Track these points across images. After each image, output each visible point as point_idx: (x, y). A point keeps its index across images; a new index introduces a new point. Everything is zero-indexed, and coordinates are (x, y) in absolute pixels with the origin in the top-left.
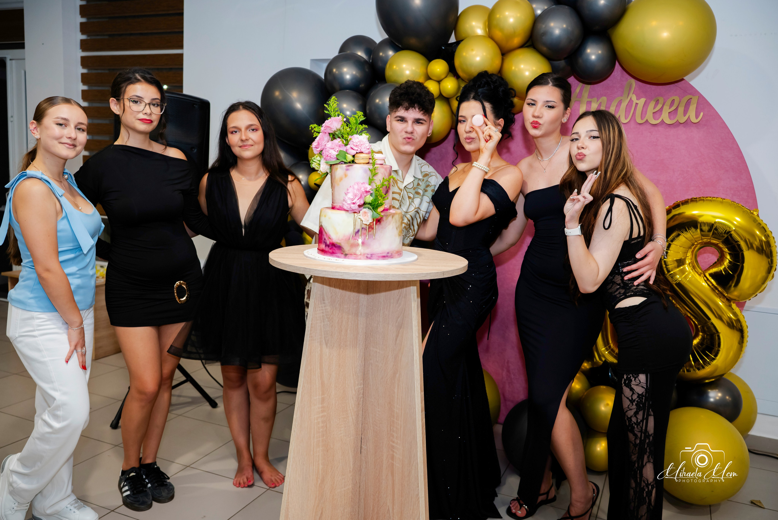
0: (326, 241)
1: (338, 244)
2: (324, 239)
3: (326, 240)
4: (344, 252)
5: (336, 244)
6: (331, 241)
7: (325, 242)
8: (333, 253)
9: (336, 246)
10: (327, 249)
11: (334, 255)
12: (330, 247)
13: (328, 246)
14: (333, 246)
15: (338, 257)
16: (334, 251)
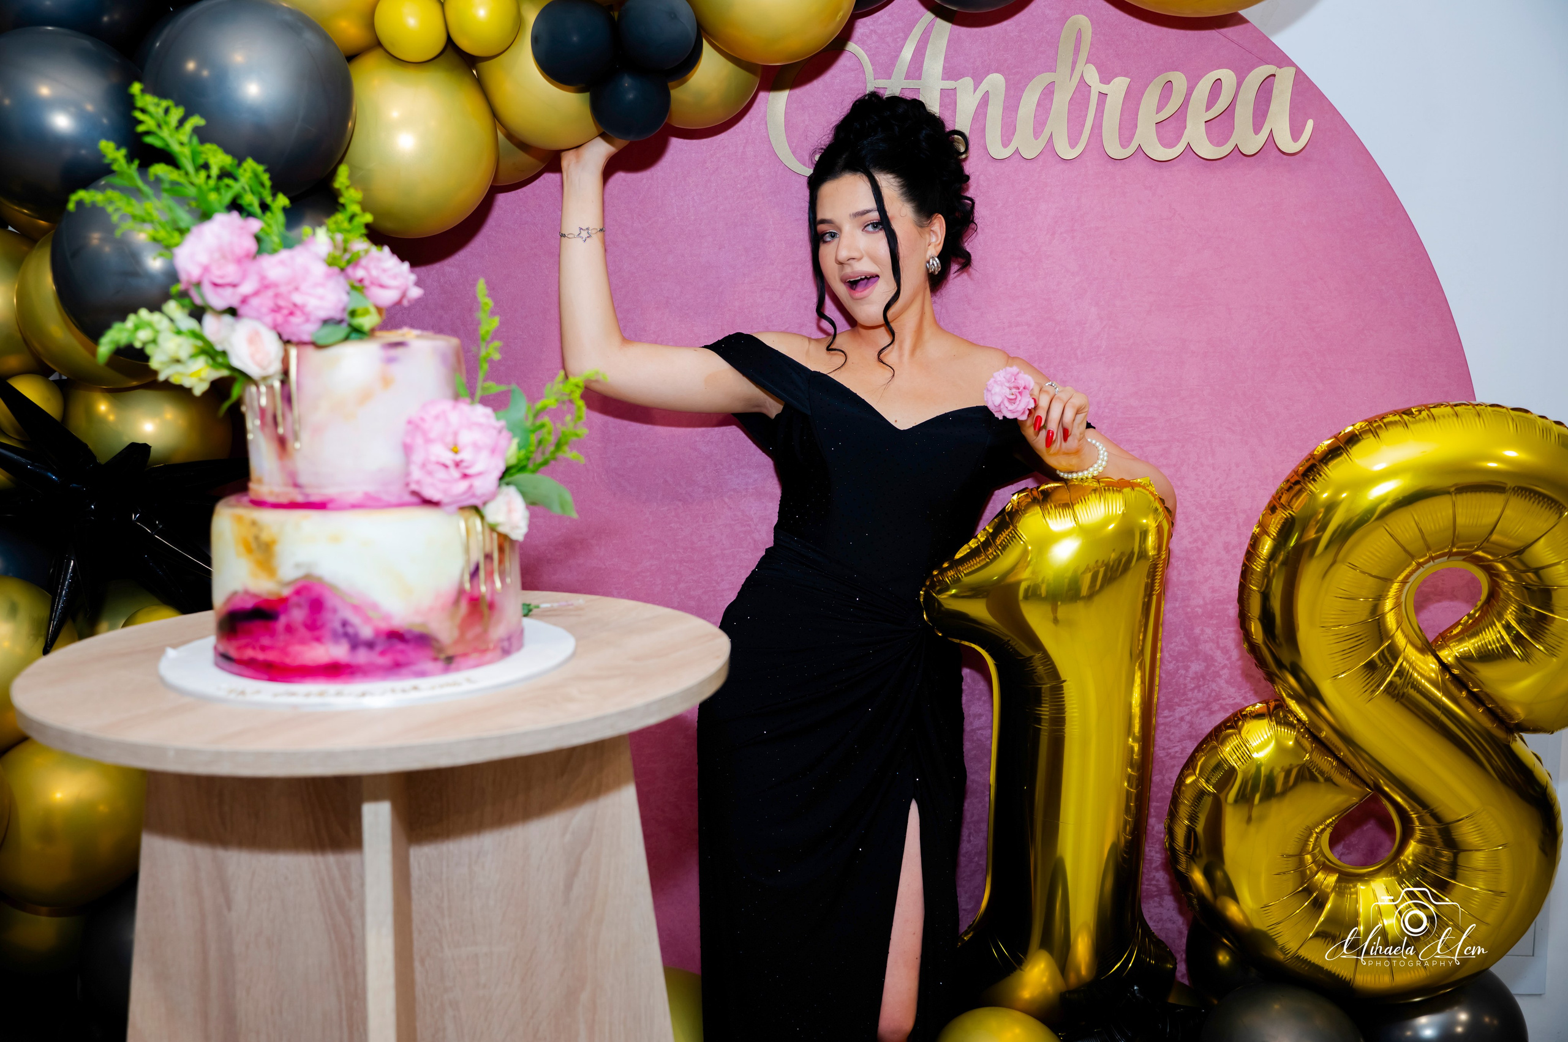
0: (350, 630)
1: (418, 629)
2: (337, 625)
3: (352, 625)
4: (441, 650)
5: (410, 631)
6: (384, 626)
7: (346, 635)
8: (396, 668)
9: (408, 636)
10: (362, 657)
11: (404, 671)
12: (379, 648)
13: (370, 645)
14: (395, 641)
15: (422, 674)
16: (401, 658)
